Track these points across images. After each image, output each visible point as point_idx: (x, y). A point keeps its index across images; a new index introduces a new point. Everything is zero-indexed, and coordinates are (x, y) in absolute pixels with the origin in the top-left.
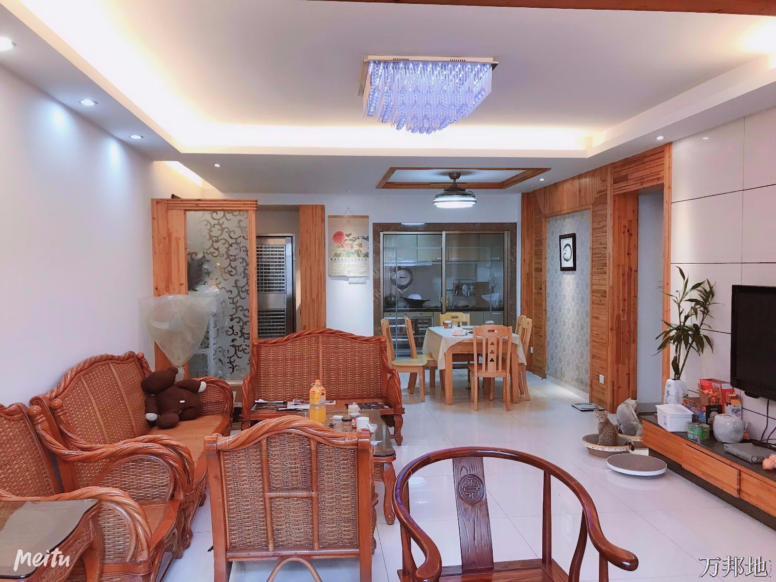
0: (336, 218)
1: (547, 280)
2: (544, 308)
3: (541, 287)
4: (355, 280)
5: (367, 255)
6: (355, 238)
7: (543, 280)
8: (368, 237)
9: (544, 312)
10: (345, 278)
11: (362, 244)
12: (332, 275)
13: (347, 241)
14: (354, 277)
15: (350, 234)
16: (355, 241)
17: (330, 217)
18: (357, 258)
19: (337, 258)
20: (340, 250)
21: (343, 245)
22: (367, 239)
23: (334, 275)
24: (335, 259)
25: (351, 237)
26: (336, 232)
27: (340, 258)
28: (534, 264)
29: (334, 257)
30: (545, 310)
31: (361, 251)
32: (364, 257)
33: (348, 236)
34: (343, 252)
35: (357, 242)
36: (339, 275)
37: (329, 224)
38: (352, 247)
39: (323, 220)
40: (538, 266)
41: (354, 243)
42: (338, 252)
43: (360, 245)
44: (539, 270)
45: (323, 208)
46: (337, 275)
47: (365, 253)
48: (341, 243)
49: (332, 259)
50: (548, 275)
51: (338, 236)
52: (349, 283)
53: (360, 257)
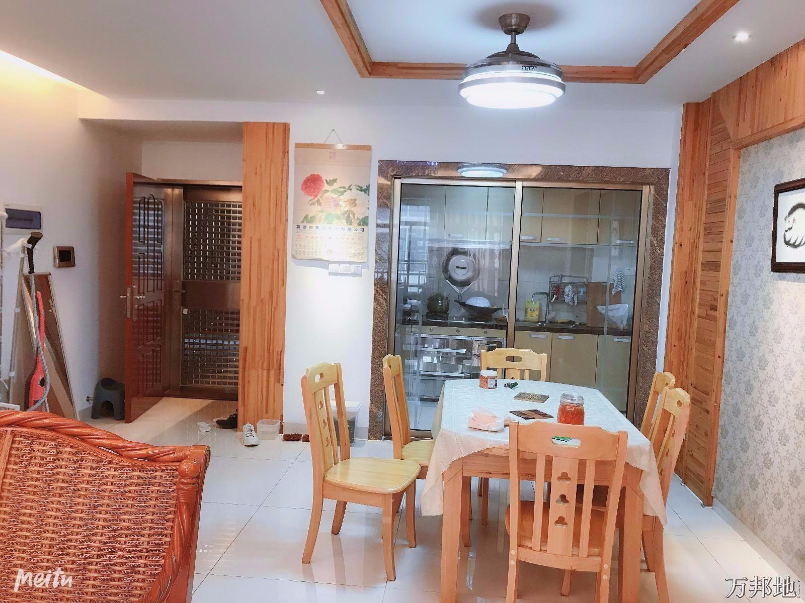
0: (310, 150)
1: (730, 290)
2: (718, 353)
3: (714, 303)
4: (341, 268)
5: (364, 222)
6: (344, 188)
7: (722, 290)
8: (368, 187)
9: (719, 361)
10: (322, 263)
11: (356, 200)
12: (298, 257)
13: (328, 193)
14: (339, 263)
15: (335, 180)
16: (342, 193)
17: (298, 146)
18: (347, 227)
19: (308, 225)
20: (314, 210)
21: (321, 201)
22: (366, 190)
23: (301, 257)
24: (305, 227)
25: (336, 186)
26: (308, 175)
27: (314, 226)
28: (701, 254)
29: (303, 222)
30: (722, 357)
31: (354, 214)
32: (359, 224)
33: (330, 183)
34: (320, 214)
35: (348, 195)
36: (311, 256)
37: (296, 159)
38: (337, 205)
39: (285, 152)
40: (711, 258)
41: (342, 197)
42: (311, 215)
43: (353, 202)
44: (713, 266)
45: (285, 128)
46: (307, 257)
47: (361, 217)
48: (315, 196)
49: (298, 227)
50: (735, 280)
51: (312, 183)
52: (330, 274)
53: (351, 225)
